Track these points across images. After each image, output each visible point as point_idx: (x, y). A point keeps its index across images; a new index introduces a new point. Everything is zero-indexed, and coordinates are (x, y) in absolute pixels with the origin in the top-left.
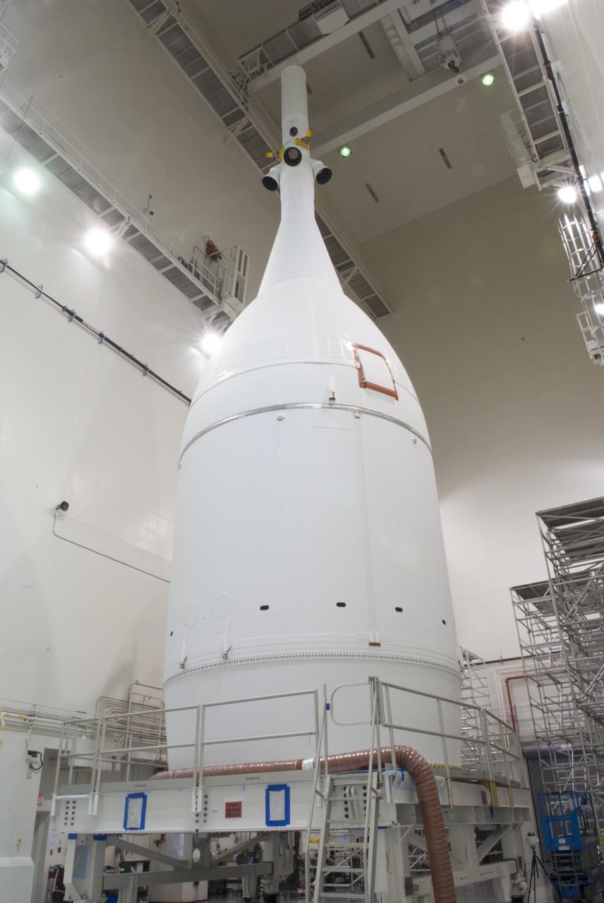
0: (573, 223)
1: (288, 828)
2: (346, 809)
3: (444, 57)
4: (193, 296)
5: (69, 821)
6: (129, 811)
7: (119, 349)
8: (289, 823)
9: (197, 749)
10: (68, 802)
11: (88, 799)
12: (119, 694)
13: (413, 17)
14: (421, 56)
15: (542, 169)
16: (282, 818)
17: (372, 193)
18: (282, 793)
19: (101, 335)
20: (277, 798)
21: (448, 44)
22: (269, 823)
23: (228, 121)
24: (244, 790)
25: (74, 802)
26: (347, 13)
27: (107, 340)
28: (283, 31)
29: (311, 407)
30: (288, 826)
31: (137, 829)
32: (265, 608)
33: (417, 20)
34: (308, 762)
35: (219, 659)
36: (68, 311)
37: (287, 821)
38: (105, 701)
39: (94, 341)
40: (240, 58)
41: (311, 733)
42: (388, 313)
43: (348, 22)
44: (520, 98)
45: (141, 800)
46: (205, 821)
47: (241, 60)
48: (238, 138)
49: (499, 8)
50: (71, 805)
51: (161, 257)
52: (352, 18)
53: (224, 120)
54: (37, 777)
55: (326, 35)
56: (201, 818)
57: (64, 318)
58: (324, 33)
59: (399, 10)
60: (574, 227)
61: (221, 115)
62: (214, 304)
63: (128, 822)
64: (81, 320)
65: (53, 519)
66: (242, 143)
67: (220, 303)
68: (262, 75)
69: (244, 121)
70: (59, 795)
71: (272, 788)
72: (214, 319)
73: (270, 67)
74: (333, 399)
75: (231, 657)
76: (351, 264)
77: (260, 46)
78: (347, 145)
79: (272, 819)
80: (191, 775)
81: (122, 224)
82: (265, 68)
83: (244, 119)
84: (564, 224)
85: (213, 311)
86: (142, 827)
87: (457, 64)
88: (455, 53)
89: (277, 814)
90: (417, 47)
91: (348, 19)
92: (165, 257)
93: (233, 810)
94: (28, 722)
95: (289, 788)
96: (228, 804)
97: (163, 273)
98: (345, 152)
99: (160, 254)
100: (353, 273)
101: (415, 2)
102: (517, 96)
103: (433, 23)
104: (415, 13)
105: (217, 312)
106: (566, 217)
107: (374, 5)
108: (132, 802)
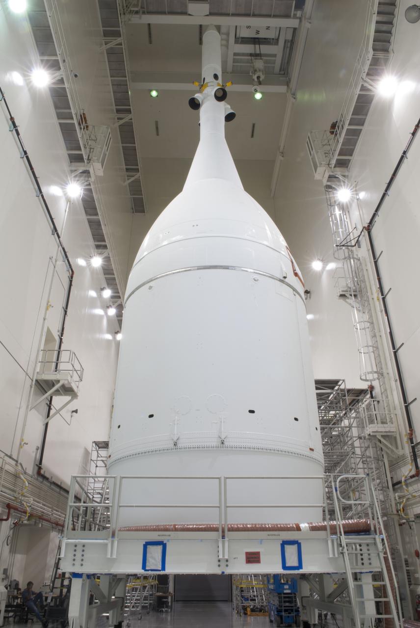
0: (340, 213)
1: (301, 571)
3: (255, 71)
4: (72, 149)
5: (78, 562)
6: (148, 555)
7: (32, 168)
8: (302, 568)
9: (221, 510)
10: (76, 546)
11: (106, 545)
13: (242, 35)
14: (235, 61)
15: (331, 174)
16: (296, 564)
17: (157, 128)
18: (295, 547)
19: (25, 153)
20: (291, 550)
21: (259, 64)
22: (285, 567)
23: (106, 34)
24: (261, 543)
25: (84, 546)
26: (210, 10)
27: (27, 158)
32: (252, 412)
33: (242, 38)
34: (304, 526)
36: (14, 123)
37: (300, 566)
39: (17, 153)
42: (144, 212)
43: (207, 15)
45: (159, 549)
46: (227, 566)
48: (107, 50)
50: (79, 548)
51: (69, 111)
52: (211, 14)
53: (104, 31)
55: (190, 15)
56: (223, 564)
57: (6, 126)
58: (189, 13)
59: (236, 27)
61: (103, 27)
62: (84, 162)
63: (147, 564)
64: (18, 134)
66: (108, 54)
67: (88, 163)
68: (137, 16)
69: (119, 40)
70: (69, 539)
71: (284, 543)
72: (81, 173)
73: (144, 13)
74: (285, 277)
76: (137, 170)
78: (157, 91)
79: (287, 565)
80: (216, 530)
81: (58, 73)
82: (141, 12)
84: (334, 211)
85: (81, 167)
86: (163, 569)
87: (261, 79)
88: (263, 71)
89: (292, 561)
90: (235, 54)
91: (208, 13)
92: (71, 113)
93: (253, 558)
95: (300, 543)
96: (247, 553)
97: (60, 124)
98: (154, 94)
99: (70, 108)
100: (136, 177)
101: (248, 27)
102: (346, 127)
103: (252, 46)
104: (245, 33)
105: (84, 169)
106: (336, 207)
107: (228, 15)
108: (151, 549)
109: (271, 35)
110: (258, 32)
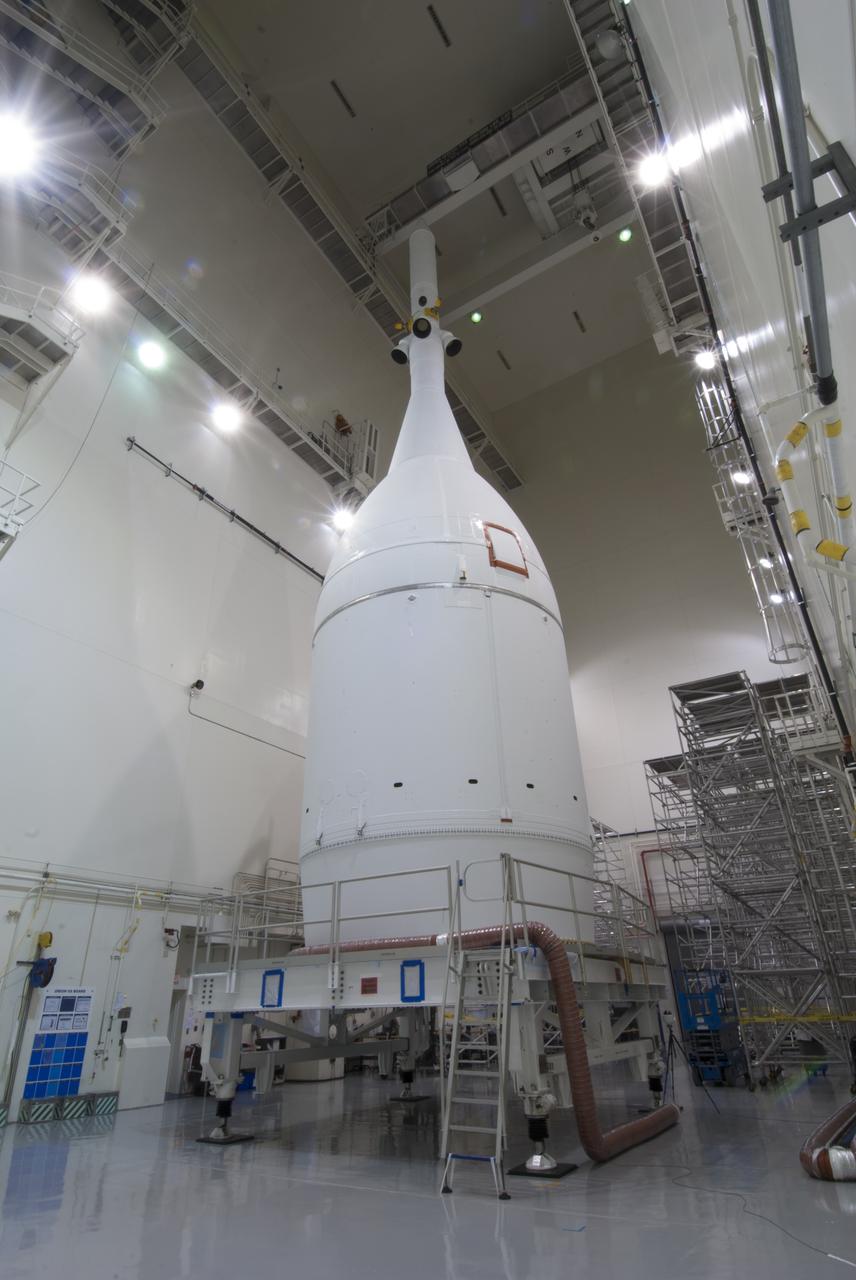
0: (710, 390)
1: (422, 1003)
2: (480, 985)
3: (579, 212)
4: (324, 472)
5: (207, 1000)
6: (266, 987)
7: (251, 527)
8: (423, 999)
9: (333, 927)
10: (206, 981)
11: (225, 977)
12: (255, 870)
13: (547, 169)
14: (555, 212)
15: (678, 334)
16: (416, 993)
17: (504, 360)
18: (418, 968)
19: (233, 513)
20: (412, 973)
21: (583, 198)
22: (405, 999)
23: (356, 288)
24: (379, 965)
25: (212, 980)
26: (478, 166)
27: (238, 517)
28: (411, 189)
29: (442, 587)
30: (422, 1002)
31: (274, 1006)
32: (398, 785)
33: (551, 172)
34: (442, 937)
35: (353, 836)
36: (199, 489)
37: (421, 997)
38: (241, 876)
39: (225, 520)
40: (367, 219)
41: (444, 909)
42: (520, 484)
43: (479, 177)
44: (658, 258)
45: (278, 977)
46: (341, 998)
47: (368, 221)
48: (366, 305)
49: (635, 161)
50: (209, 983)
51: (291, 432)
52: (483, 172)
53: (352, 286)
54: (174, 955)
55: (456, 192)
56: (338, 995)
57: (194, 497)
58: (453, 190)
59: (532, 162)
60: (712, 394)
61: (348, 282)
62: (344, 479)
63: (265, 999)
64: (211, 498)
65: (188, 698)
66: (371, 310)
67: (350, 479)
68: (390, 238)
69: (372, 288)
70: (197, 973)
71: (407, 964)
72: (346, 494)
73: (398, 228)
74: (464, 578)
75: (366, 834)
76: (482, 435)
77: (387, 205)
78: (477, 311)
79: (407, 994)
80: (326, 951)
81: (251, 399)
82: (393, 229)
83: (371, 286)
84: (701, 391)
85: (343, 489)
86: (280, 1004)
87: (592, 221)
88: (590, 208)
89: (412, 990)
90: (551, 202)
91: (479, 174)
92: (295, 433)
93: (369, 986)
94: (164, 900)
95: (423, 963)
96: (364, 980)
97: (293, 449)
98: (476, 317)
99: (290, 429)
100: (484, 445)
101: (550, 151)
102: (654, 256)
103: (568, 175)
104: (549, 164)
105: (348, 487)
106: (703, 384)
107: (506, 157)
108: (269, 979)
109: (590, 139)
110: (567, 150)
